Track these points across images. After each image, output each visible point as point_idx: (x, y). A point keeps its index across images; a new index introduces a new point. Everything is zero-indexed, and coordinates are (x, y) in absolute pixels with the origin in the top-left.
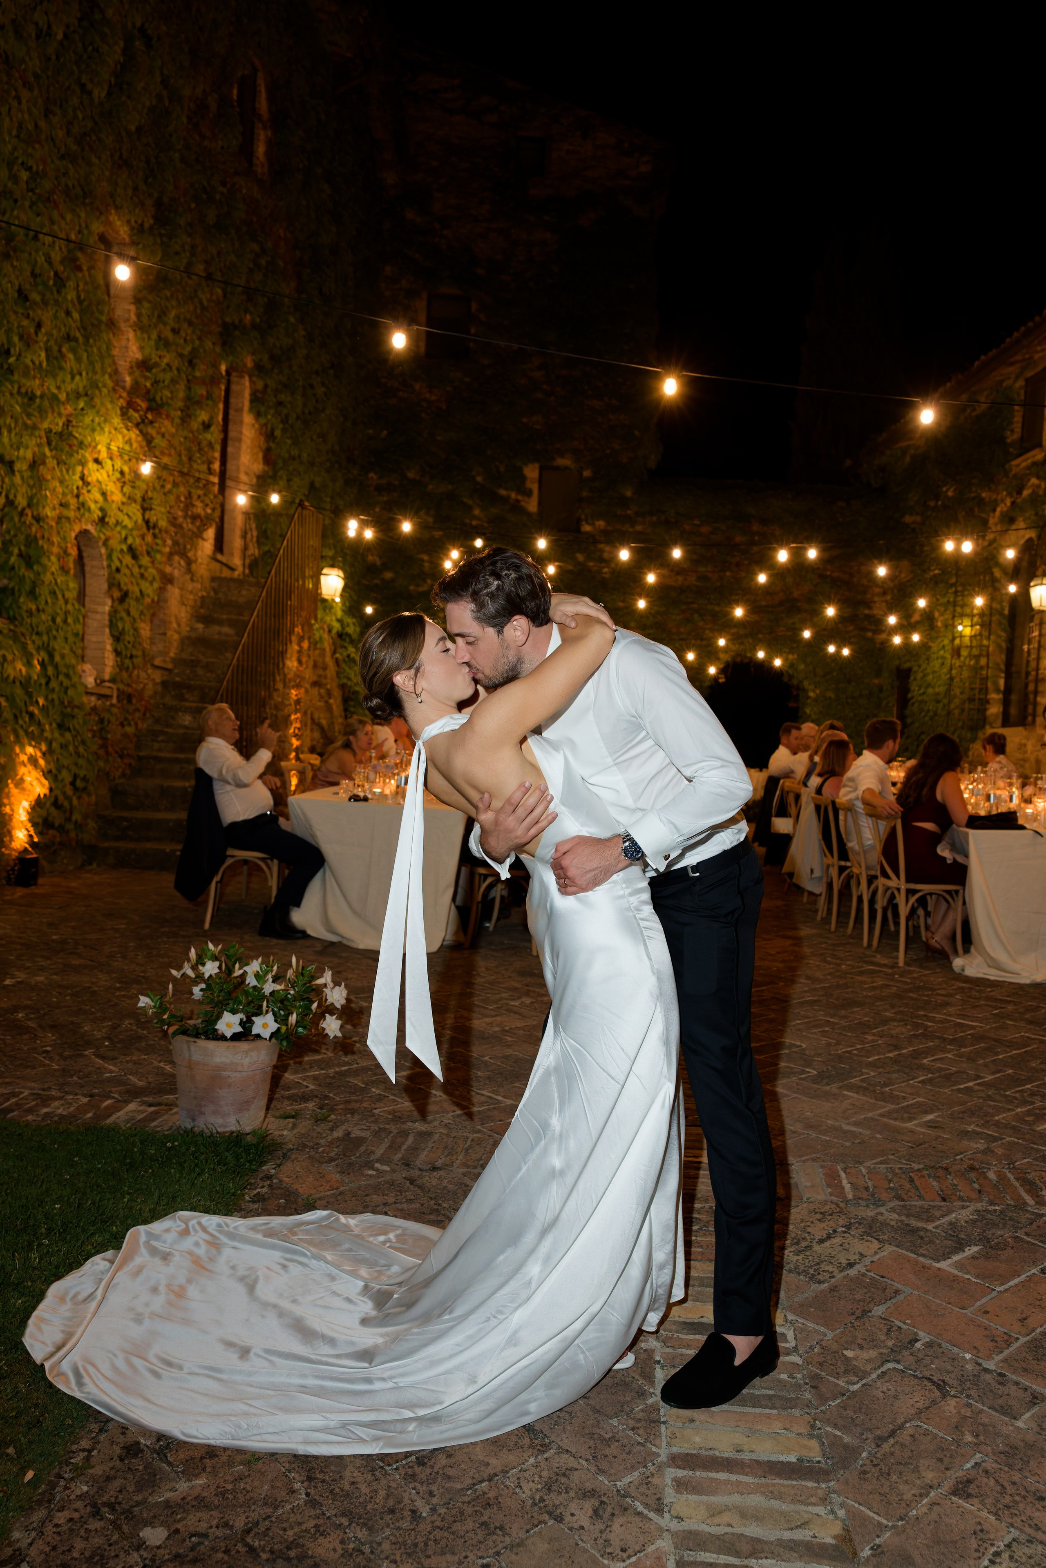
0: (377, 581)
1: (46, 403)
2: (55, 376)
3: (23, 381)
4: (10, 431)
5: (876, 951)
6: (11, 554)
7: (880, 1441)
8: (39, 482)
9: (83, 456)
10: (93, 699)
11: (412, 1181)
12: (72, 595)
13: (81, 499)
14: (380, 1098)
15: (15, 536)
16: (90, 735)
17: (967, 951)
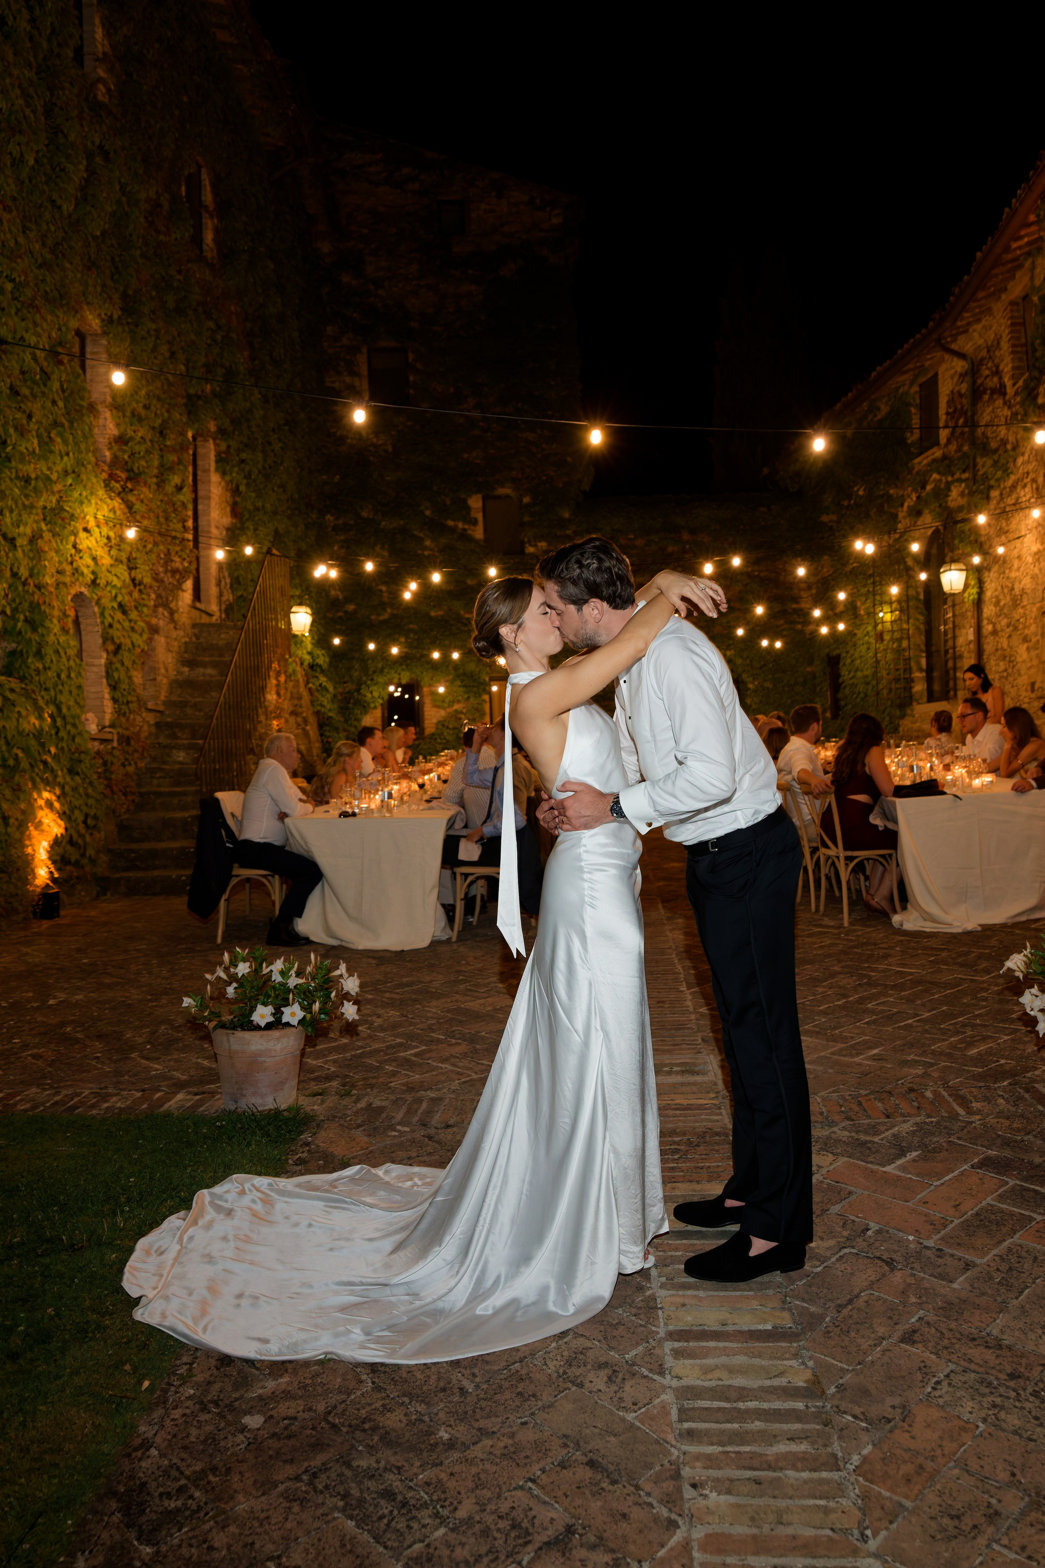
0: (340, 614)
1: (40, 484)
2: (46, 459)
3: (20, 466)
4: (11, 511)
5: (824, 915)
6: (18, 620)
7: (840, 1308)
8: (37, 554)
9: (75, 527)
10: (96, 743)
11: (430, 1138)
12: (72, 652)
13: (75, 564)
14: (394, 1074)
15: (20, 604)
16: (95, 777)
17: (904, 908)
